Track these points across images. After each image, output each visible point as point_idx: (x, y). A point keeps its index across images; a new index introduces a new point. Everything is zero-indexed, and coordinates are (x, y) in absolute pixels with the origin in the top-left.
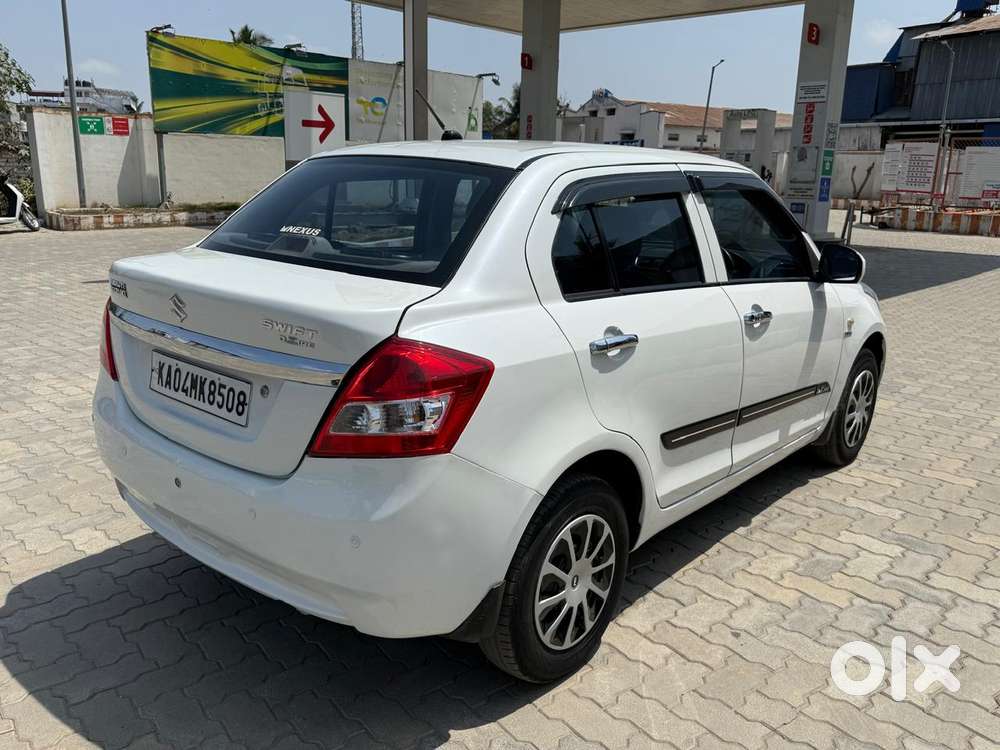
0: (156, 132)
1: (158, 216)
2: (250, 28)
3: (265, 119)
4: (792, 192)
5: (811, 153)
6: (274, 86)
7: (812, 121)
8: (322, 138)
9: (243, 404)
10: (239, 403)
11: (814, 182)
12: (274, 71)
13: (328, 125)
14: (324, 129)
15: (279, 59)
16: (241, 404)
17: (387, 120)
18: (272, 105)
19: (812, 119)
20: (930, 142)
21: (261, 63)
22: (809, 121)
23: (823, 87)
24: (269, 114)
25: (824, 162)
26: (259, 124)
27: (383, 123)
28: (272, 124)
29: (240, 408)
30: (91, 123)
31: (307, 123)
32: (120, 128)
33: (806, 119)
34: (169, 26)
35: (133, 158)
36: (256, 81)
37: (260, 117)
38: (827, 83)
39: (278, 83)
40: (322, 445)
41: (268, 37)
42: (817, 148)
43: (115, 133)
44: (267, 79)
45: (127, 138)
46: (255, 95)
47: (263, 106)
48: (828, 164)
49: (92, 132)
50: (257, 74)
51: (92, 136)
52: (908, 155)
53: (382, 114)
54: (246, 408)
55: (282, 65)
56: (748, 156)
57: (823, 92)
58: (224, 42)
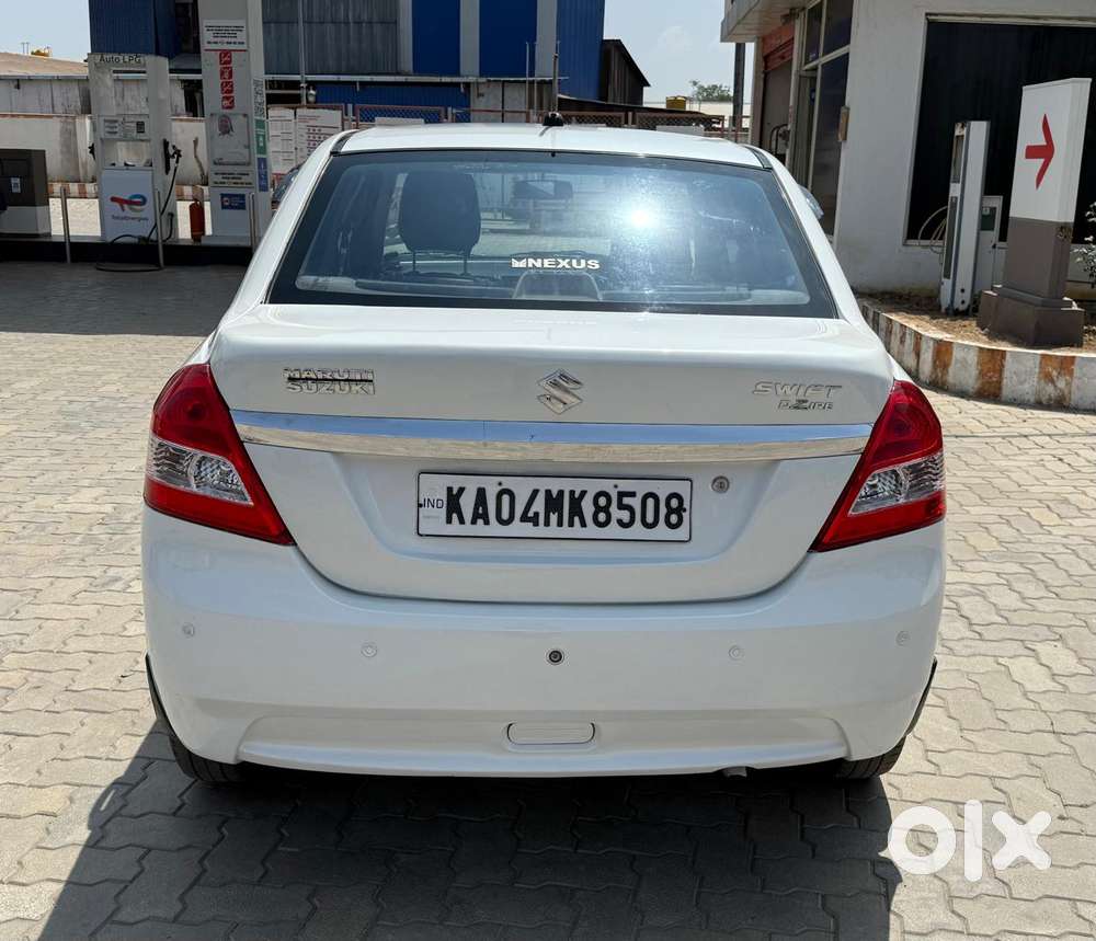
4: (219, 178)
5: (237, 122)
7: (231, 77)
9: (680, 510)
10: (670, 511)
11: (249, 164)
16: (676, 511)
19: (231, 73)
20: (329, 108)
22: (226, 75)
23: (239, 29)
25: (258, 136)
29: (674, 518)
33: (222, 73)
38: (244, 25)
40: (840, 531)
42: (245, 115)
48: (261, 139)
52: (303, 125)
54: (686, 515)
56: (140, 127)
57: (241, 36)
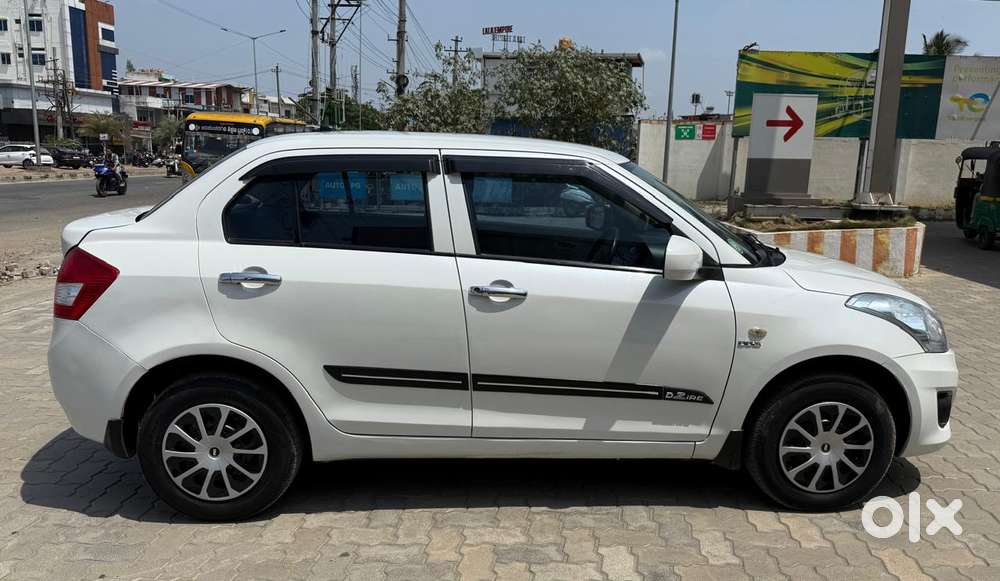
0: (733, 136)
1: (718, 208)
2: (945, 33)
3: (842, 120)
6: (856, 89)
8: (787, 137)
12: (858, 75)
13: (795, 123)
14: (789, 128)
15: (864, 63)
17: (987, 117)
18: (850, 107)
21: (846, 69)
24: (845, 116)
26: (836, 124)
27: (982, 120)
28: (848, 126)
30: (685, 129)
31: (772, 123)
32: (709, 134)
34: (755, 44)
35: (715, 159)
36: (837, 86)
37: (836, 118)
39: (861, 87)
41: (962, 41)
43: (704, 138)
44: (849, 84)
45: (713, 142)
46: (834, 99)
47: (840, 109)
49: (685, 138)
50: (839, 79)
51: (684, 141)
53: (980, 110)
55: (867, 69)
58: (810, 53)
